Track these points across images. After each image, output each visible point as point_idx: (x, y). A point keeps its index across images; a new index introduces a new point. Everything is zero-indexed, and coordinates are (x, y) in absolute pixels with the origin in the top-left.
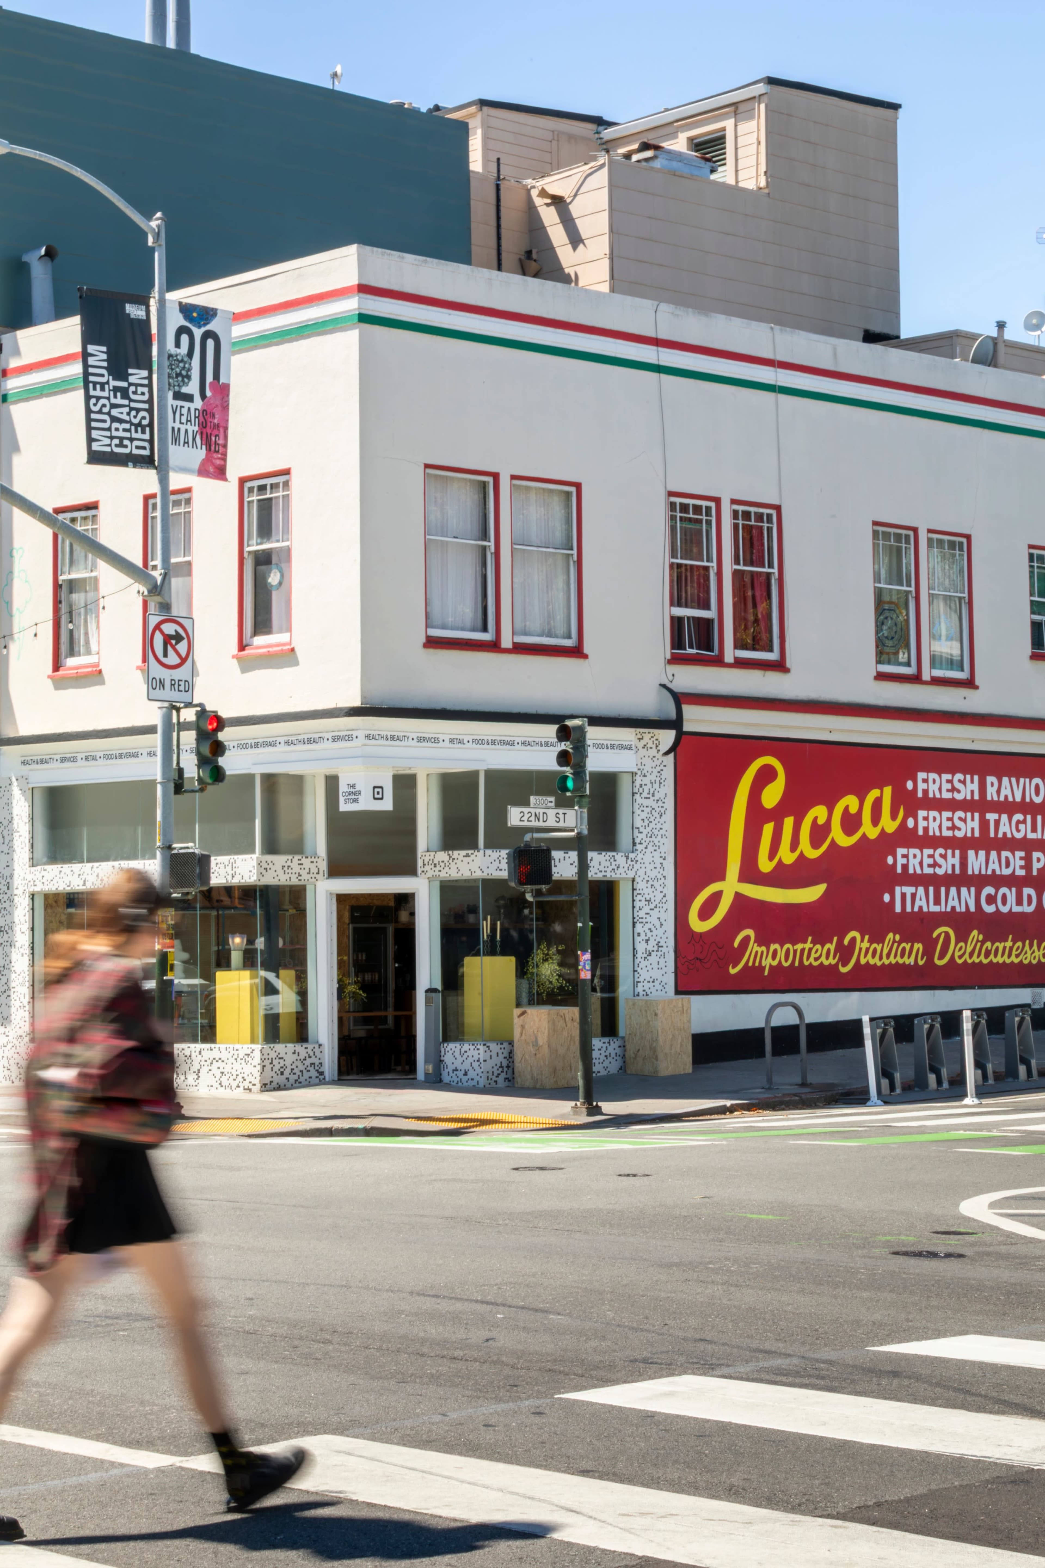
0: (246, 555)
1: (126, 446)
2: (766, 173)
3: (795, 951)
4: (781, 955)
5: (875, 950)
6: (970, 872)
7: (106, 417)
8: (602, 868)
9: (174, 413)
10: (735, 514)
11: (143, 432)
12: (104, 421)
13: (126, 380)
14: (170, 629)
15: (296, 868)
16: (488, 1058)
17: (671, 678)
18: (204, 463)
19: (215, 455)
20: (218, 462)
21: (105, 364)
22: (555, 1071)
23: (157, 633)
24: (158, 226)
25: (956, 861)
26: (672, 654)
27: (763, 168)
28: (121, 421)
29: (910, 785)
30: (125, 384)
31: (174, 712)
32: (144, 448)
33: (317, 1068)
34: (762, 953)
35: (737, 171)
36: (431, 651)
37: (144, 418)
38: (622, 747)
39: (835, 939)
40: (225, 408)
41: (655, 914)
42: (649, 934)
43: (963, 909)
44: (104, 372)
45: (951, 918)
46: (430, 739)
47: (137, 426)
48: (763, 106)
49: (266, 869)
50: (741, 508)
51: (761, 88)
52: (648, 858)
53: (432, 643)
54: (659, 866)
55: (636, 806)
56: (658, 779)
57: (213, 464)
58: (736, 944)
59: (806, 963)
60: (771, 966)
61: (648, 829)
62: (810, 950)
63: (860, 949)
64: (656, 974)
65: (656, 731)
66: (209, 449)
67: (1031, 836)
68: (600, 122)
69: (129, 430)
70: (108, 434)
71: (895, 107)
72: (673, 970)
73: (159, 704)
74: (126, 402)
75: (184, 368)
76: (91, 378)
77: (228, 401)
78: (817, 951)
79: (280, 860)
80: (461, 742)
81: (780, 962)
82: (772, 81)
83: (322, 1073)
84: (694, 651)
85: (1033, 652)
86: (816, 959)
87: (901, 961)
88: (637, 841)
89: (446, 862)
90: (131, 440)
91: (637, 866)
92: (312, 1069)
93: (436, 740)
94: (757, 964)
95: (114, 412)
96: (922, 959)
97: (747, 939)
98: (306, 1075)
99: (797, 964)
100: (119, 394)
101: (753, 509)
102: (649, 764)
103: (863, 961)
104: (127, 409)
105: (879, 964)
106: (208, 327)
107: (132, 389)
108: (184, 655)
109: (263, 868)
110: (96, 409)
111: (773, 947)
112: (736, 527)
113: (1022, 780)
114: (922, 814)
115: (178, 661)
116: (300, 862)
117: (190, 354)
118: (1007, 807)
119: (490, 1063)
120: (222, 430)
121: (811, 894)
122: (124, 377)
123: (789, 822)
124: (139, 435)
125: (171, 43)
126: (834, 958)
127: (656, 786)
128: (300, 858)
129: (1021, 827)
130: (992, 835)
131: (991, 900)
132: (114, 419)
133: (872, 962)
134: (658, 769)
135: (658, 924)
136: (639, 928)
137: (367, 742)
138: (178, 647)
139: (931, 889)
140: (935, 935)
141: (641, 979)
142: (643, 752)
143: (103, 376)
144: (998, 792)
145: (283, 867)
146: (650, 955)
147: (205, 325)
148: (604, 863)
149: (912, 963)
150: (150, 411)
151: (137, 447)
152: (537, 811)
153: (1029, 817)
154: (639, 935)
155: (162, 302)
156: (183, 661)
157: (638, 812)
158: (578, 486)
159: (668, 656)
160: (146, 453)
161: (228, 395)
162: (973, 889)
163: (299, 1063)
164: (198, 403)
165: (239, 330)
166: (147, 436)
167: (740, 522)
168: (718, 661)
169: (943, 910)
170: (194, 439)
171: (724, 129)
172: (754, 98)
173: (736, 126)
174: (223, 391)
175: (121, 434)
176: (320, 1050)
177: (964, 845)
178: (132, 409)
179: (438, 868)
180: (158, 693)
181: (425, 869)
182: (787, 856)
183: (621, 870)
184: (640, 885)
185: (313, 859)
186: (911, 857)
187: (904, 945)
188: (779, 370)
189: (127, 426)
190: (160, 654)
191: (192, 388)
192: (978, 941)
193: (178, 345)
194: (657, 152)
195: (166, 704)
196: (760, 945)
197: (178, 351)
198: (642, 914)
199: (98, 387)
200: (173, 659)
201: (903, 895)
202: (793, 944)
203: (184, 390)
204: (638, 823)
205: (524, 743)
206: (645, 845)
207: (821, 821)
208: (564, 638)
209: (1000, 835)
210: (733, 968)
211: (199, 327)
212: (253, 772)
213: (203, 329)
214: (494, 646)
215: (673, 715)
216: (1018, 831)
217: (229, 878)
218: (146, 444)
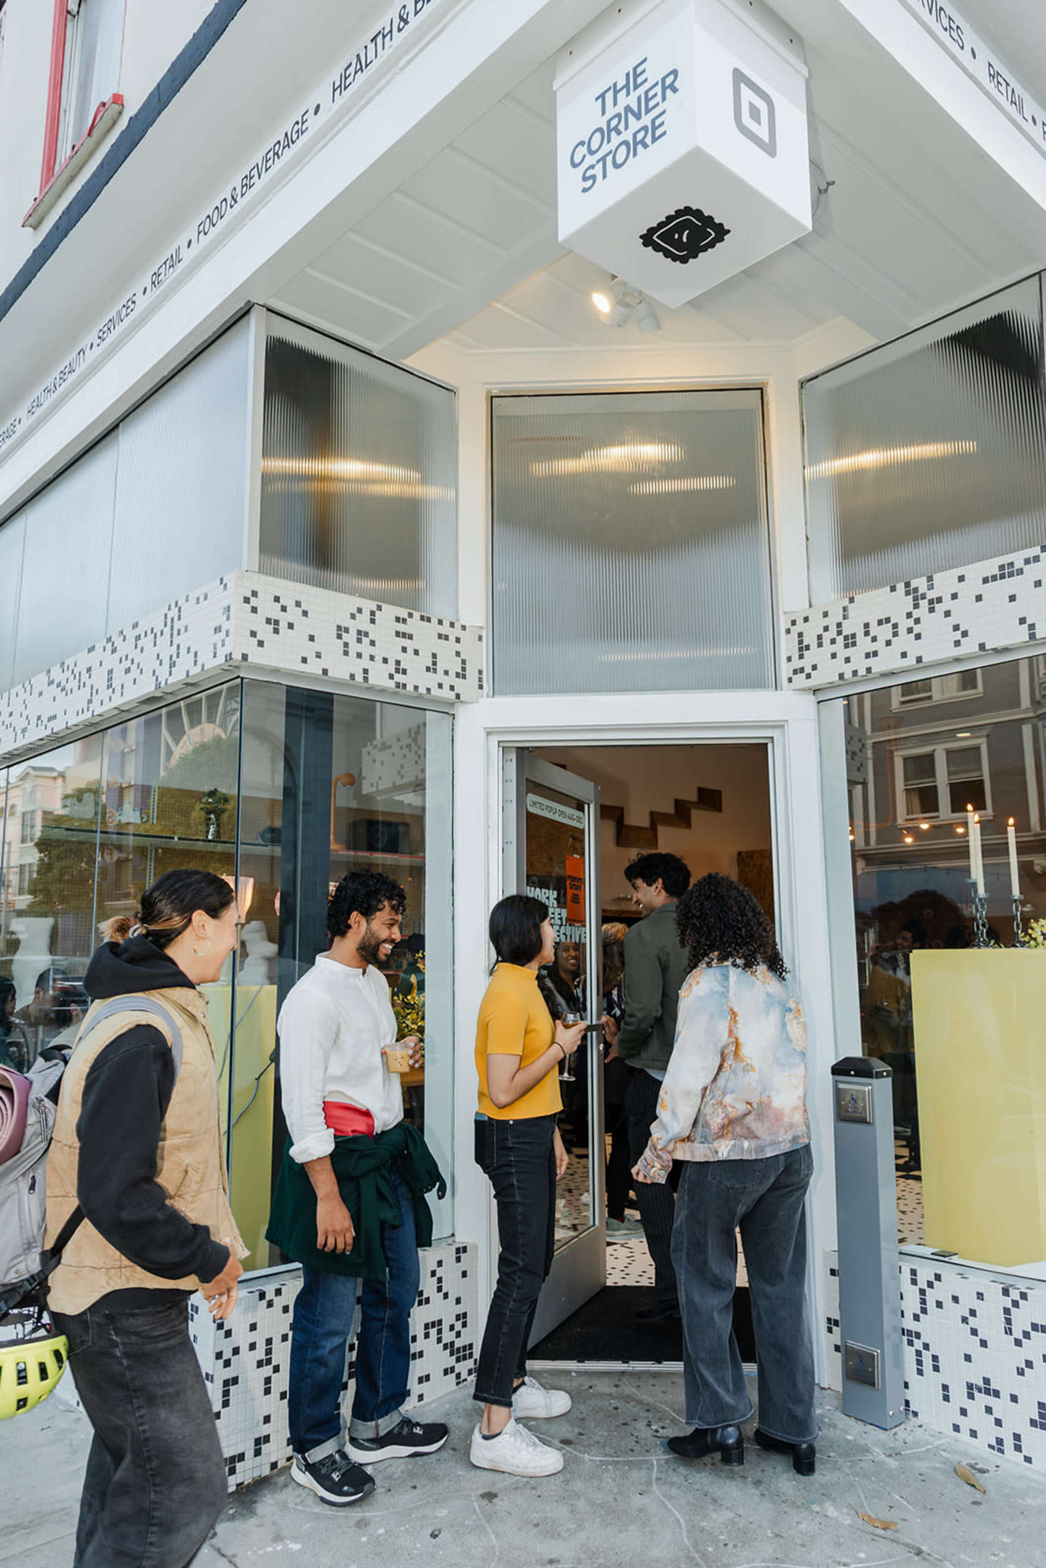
15: (387, 645)
33: (448, 1336)
49: (274, 624)
79: (327, 604)
89: (899, 617)
116: (401, 627)
128: (403, 613)
145: (341, 630)
176: (462, 1266)
179: (864, 644)
181: (806, 663)
185: (445, 629)
217: (163, 672)
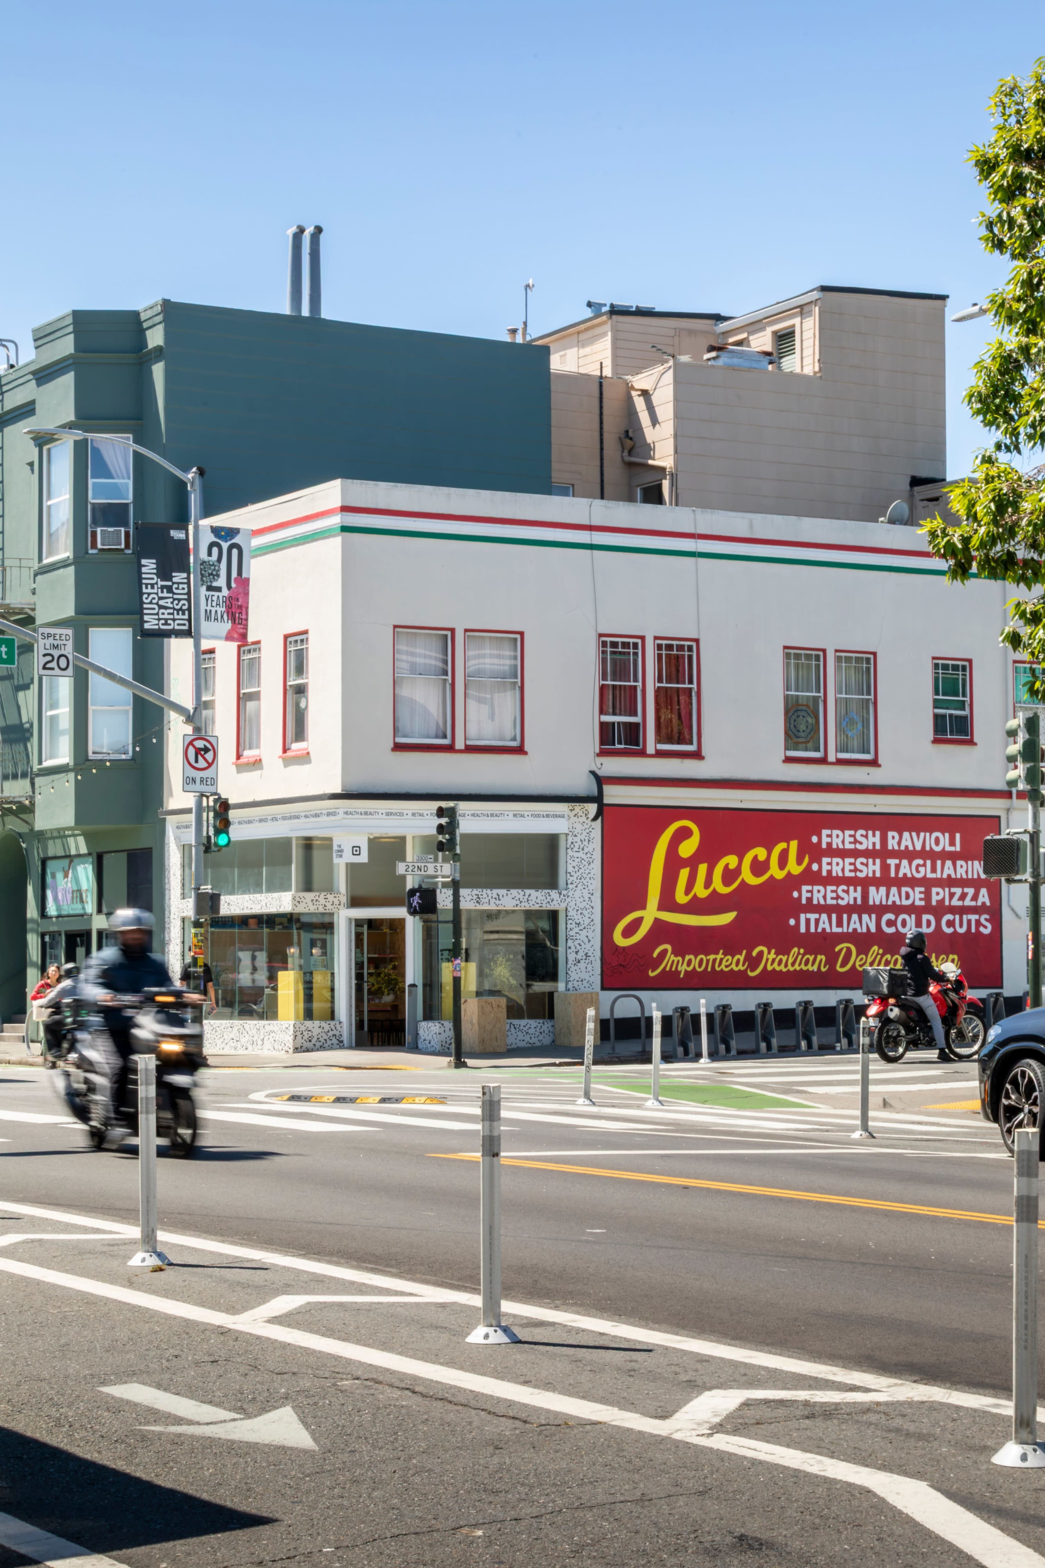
0: (288, 688)
1: (170, 625)
2: (819, 360)
3: (708, 961)
4: (695, 962)
5: (781, 960)
6: (871, 903)
7: (156, 606)
8: (538, 901)
9: (207, 600)
10: (660, 647)
11: (183, 614)
12: (154, 609)
13: (171, 580)
14: (200, 744)
15: (322, 901)
16: (442, 1032)
17: (599, 766)
18: (229, 632)
19: (239, 626)
20: (241, 631)
21: (155, 571)
22: (483, 1041)
23: (191, 747)
24: (193, 478)
25: (858, 895)
26: (600, 749)
27: (817, 357)
28: (166, 608)
29: (815, 839)
30: (170, 583)
31: (205, 799)
32: (184, 625)
33: (338, 1038)
34: (678, 961)
35: (802, 358)
36: (398, 753)
37: (184, 605)
38: (555, 816)
39: (744, 952)
40: (247, 594)
41: (584, 933)
42: (578, 947)
43: (865, 930)
44: (154, 576)
45: (853, 937)
46: (396, 814)
47: (178, 610)
48: (817, 309)
49: (299, 902)
50: (664, 642)
51: (816, 295)
52: (578, 894)
53: (398, 747)
54: (587, 899)
55: (569, 857)
56: (587, 839)
57: (237, 632)
58: (655, 955)
59: (718, 969)
60: (686, 971)
61: (578, 874)
62: (721, 960)
63: (767, 959)
64: (584, 976)
65: (586, 805)
66: (234, 622)
67: (930, 875)
68: (718, 318)
69: (173, 614)
70: (156, 617)
71: (943, 298)
72: (599, 972)
73: (193, 794)
74: (170, 595)
75: (214, 570)
76: (144, 581)
77: (248, 590)
78: (727, 960)
79: (310, 896)
80: (421, 815)
81: (694, 967)
82: (824, 289)
83: (342, 1042)
84: (622, 746)
85: (935, 738)
86: (726, 966)
87: (805, 968)
88: (569, 882)
90: (174, 620)
91: (568, 900)
92: (334, 1039)
93: (401, 814)
94: (673, 969)
95: (161, 602)
96: (825, 967)
97: (665, 952)
98: (329, 1042)
99: (709, 969)
100: (165, 590)
101: (674, 643)
102: (579, 828)
103: (769, 968)
104: (171, 600)
105: (784, 970)
106: (233, 541)
107: (175, 586)
108: (210, 761)
109: (296, 901)
110: (148, 601)
111: (687, 957)
112: (660, 656)
113: (922, 834)
114: (825, 860)
115: (206, 765)
116: (326, 897)
117: (219, 560)
118: (909, 855)
119: (444, 1036)
120: (244, 609)
121: (725, 919)
122: (169, 578)
123: (703, 868)
124: (181, 616)
125: (305, 312)
126: (743, 965)
127: (586, 843)
128: (326, 894)
129: (922, 869)
130: (893, 875)
131: (890, 923)
132: (161, 607)
133: (778, 969)
134: (588, 831)
135: (586, 940)
136: (570, 943)
137: (346, 816)
138: (206, 756)
139: (834, 916)
140: (837, 949)
141: (571, 979)
142: (574, 819)
143: (153, 579)
144: (899, 843)
145: (313, 900)
146: (579, 962)
147: (230, 540)
148: (540, 898)
149: (816, 970)
150: (189, 600)
151: (178, 625)
152: (419, 864)
153: (929, 863)
154: (570, 948)
155: (196, 527)
156: (210, 765)
157: (569, 861)
158: (522, 634)
159: (597, 751)
160: (186, 628)
161: (248, 585)
162: (874, 916)
163: (324, 1035)
164: (225, 592)
165: (256, 542)
166: (186, 617)
167: (664, 652)
168: (643, 753)
169: (845, 930)
170: (222, 617)
171: (794, 326)
172: (811, 302)
173: (802, 323)
174: (244, 583)
175: (166, 616)
176: (342, 1026)
177: (865, 883)
178: (174, 599)
180: (191, 787)
182: (700, 891)
183: (555, 902)
184: (571, 913)
185: (336, 895)
186: (815, 892)
187: (807, 956)
188: (699, 541)
189: (171, 611)
190: (192, 760)
191: (221, 582)
192: (878, 954)
193: (210, 554)
194: (720, 353)
195: (198, 794)
196: (676, 956)
197: (210, 558)
198: (572, 933)
199: (149, 586)
200: (202, 764)
201: (808, 921)
202: (706, 955)
203: (215, 584)
204: (570, 869)
205: (473, 815)
206: (575, 885)
207: (732, 866)
208: (512, 740)
209: (901, 875)
210: (652, 971)
211: (226, 541)
212: (290, 836)
213: (229, 543)
214: (450, 748)
215: (595, 792)
216: (918, 871)
218: (187, 623)
